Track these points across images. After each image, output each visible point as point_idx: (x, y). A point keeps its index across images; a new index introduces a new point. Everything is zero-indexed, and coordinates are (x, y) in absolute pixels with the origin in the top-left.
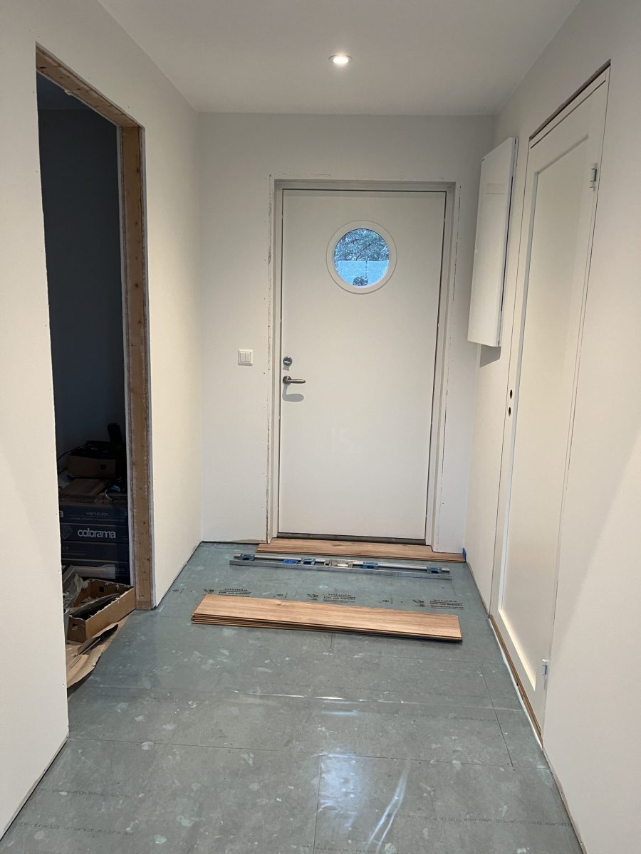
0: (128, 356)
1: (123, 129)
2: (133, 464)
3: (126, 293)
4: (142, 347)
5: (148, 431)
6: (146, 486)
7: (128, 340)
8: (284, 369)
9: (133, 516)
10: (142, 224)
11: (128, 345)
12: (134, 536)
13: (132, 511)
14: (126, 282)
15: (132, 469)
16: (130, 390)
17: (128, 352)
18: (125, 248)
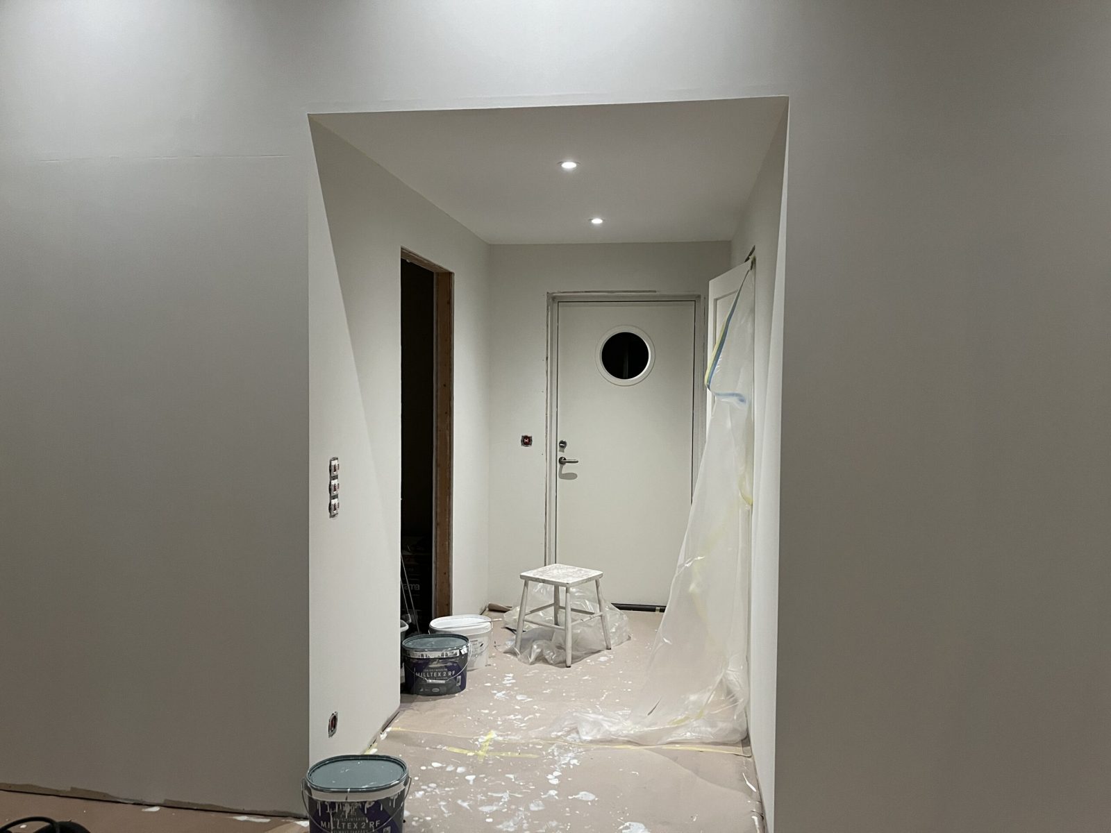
0: (437, 439)
1: (438, 274)
2: (437, 524)
3: (437, 391)
4: (448, 432)
5: (450, 498)
6: (447, 543)
7: (437, 427)
8: (560, 451)
9: (436, 568)
10: (450, 341)
11: (437, 431)
12: (436, 585)
13: (436, 564)
14: (437, 384)
15: (436, 528)
16: (437, 466)
17: (437, 436)
18: (437, 358)
